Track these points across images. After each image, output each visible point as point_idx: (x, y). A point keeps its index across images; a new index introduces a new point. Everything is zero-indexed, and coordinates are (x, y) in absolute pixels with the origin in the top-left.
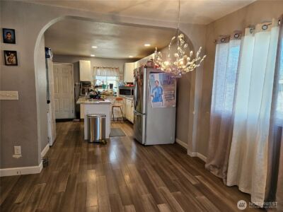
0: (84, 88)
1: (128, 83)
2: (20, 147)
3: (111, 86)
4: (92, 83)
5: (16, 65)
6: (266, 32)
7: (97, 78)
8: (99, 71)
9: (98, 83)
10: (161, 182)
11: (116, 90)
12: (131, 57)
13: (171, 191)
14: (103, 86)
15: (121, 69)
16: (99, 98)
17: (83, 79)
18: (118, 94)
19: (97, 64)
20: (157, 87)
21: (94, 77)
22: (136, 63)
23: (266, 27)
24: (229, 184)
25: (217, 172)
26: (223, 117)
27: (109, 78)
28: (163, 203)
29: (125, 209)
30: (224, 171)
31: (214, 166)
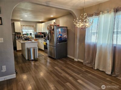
0: (17, 35)
1: (39, 33)
2: (5, 66)
3: (31, 34)
4: (21, 33)
5: (2, 24)
6: (109, 14)
7: (23, 30)
8: (24, 27)
9: (24, 33)
10: (72, 72)
11: (33, 36)
12: (40, 21)
13: (78, 75)
14: (27, 34)
15: (35, 27)
16: (28, 40)
17: (16, 31)
18: (34, 38)
19: (23, 24)
20: (60, 34)
21: (22, 30)
22: (43, 24)
23: (108, 12)
24: (95, 69)
25: (89, 65)
26: (91, 44)
27: (29, 30)
28: (78, 79)
29: (66, 85)
30: (93, 64)
31: (88, 63)
